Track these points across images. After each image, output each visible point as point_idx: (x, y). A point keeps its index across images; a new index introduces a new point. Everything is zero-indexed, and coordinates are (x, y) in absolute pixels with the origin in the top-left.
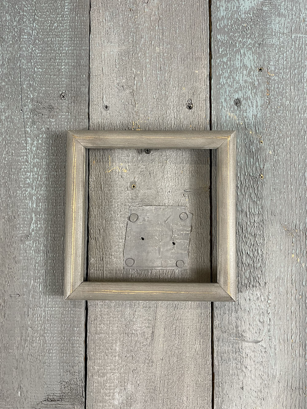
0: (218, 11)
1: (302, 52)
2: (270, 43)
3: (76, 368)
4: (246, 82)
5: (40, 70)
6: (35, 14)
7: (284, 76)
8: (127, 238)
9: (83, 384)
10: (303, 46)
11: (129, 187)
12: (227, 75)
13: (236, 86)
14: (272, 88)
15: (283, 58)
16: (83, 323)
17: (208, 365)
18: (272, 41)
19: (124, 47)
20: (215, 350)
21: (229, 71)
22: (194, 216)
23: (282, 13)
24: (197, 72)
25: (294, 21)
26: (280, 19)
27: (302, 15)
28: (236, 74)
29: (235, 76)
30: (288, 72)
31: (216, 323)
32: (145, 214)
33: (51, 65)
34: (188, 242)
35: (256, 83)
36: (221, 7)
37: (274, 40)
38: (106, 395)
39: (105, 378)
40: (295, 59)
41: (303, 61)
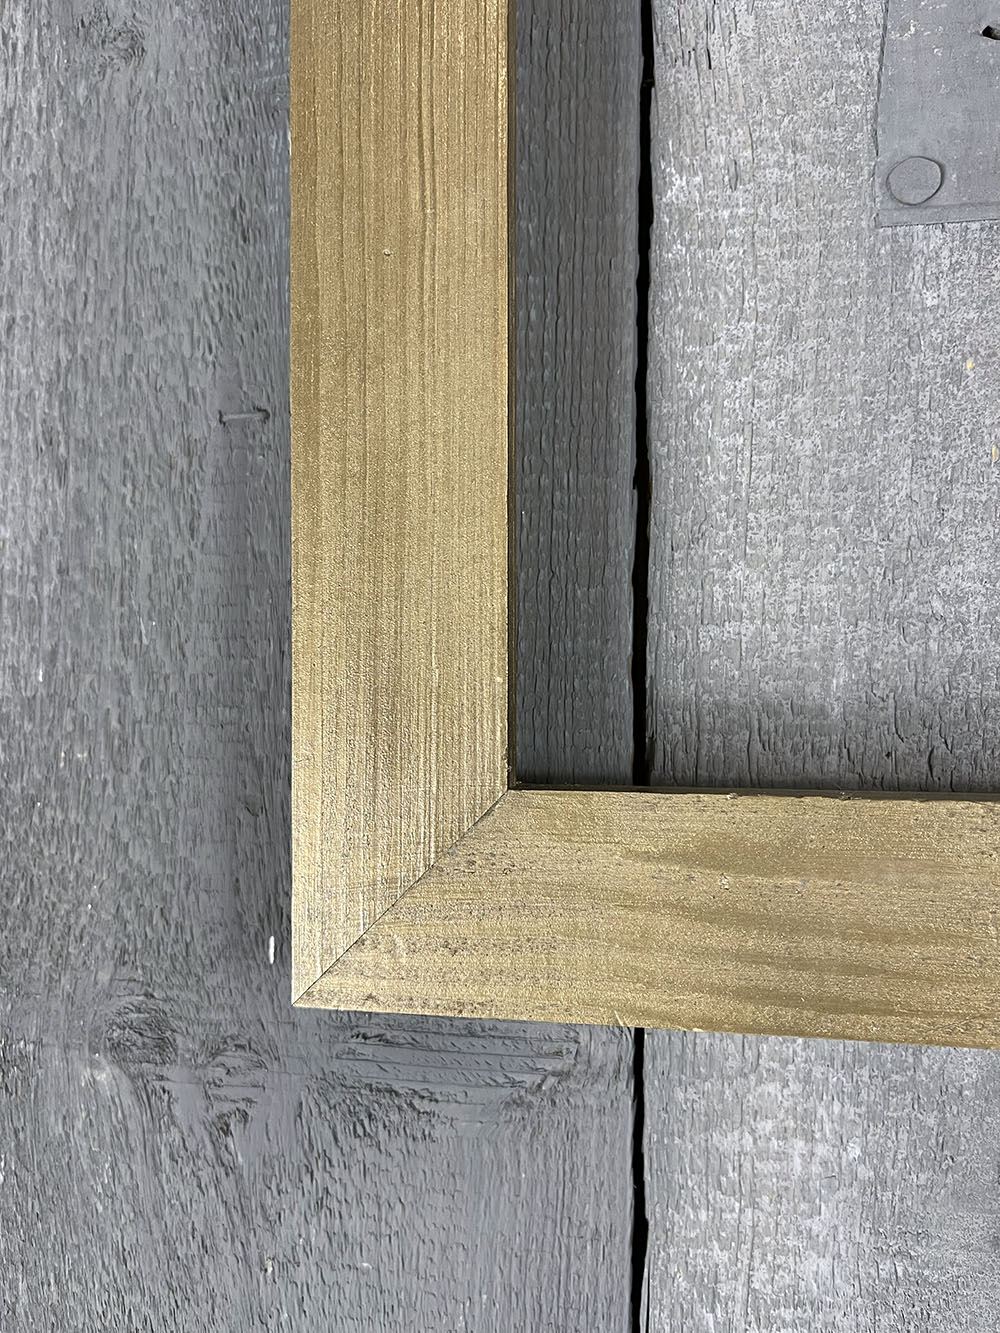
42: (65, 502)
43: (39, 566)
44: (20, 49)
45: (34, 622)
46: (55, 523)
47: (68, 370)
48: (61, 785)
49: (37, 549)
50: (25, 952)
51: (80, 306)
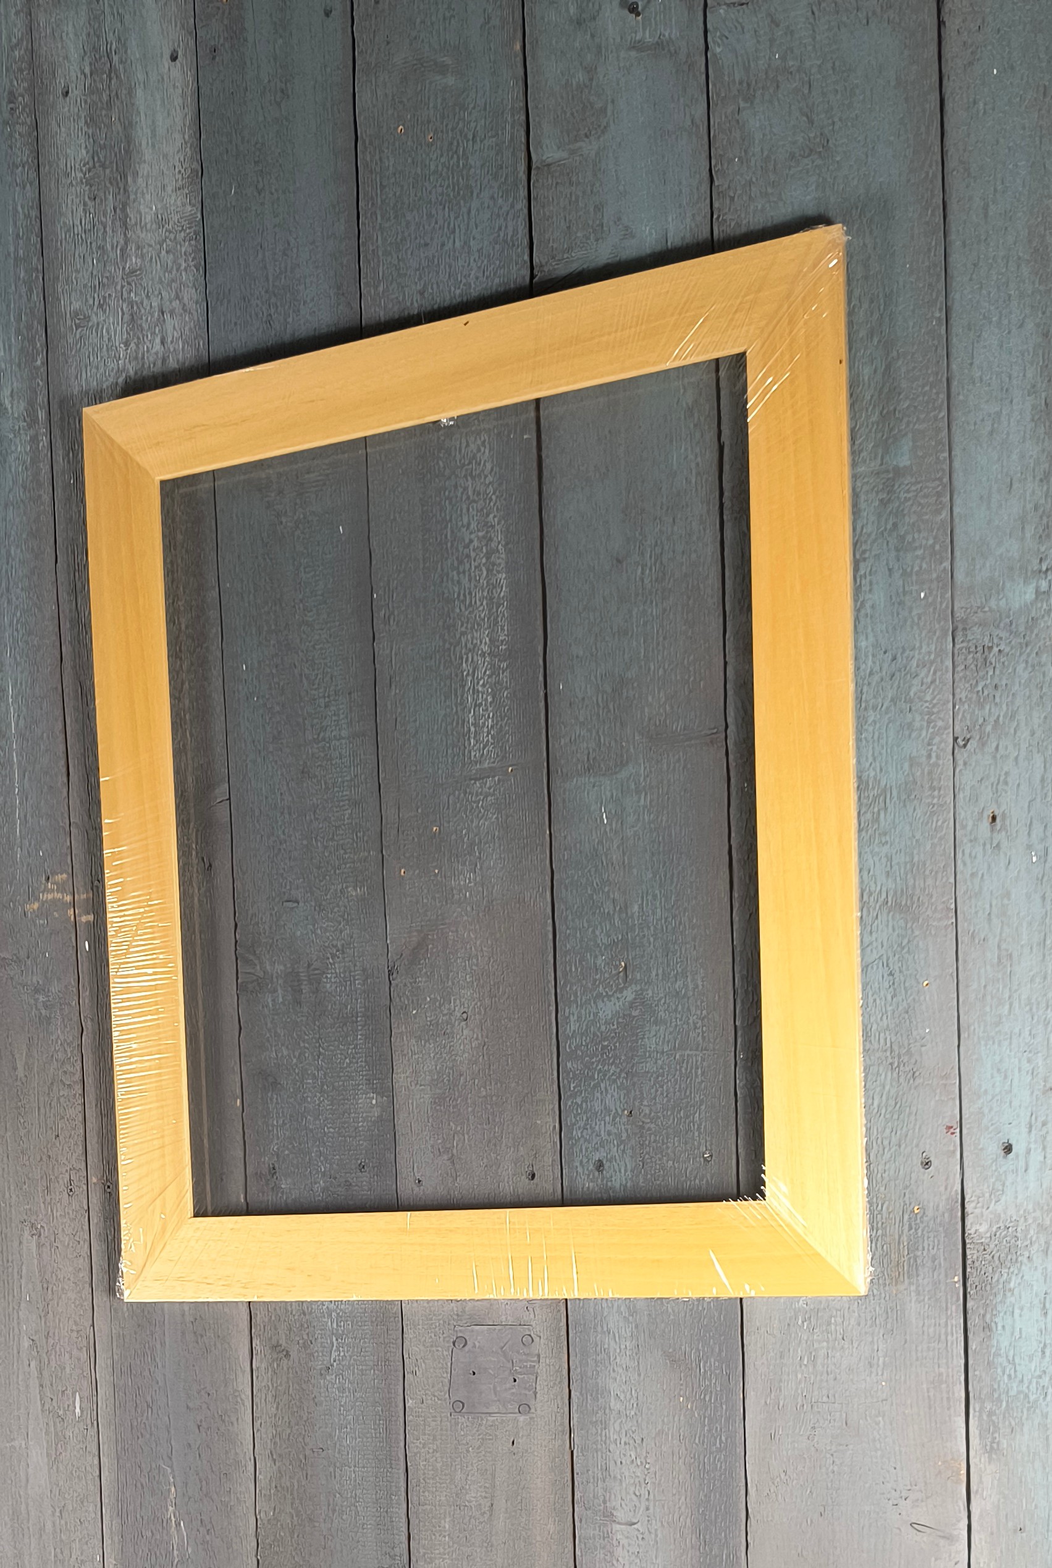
0: (567, 1024)
1: (691, 1080)
2: (643, 1071)
4: (609, 1134)
5: (331, 1130)
7: (665, 1122)
8: (453, 1372)
12: (582, 1124)
13: (595, 1140)
14: (647, 1142)
15: (662, 1094)
18: (646, 1067)
20: (577, 1535)
23: (661, 1017)
26: (658, 1028)
28: (596, 1123)
29: (593, 1125)
32: (475, 1337)
34: (535, 1377)
35: (624, 1135)
36: (571, 1016)
37: (649, 1065)
44: (259, 1351)
49: (270, 1482)
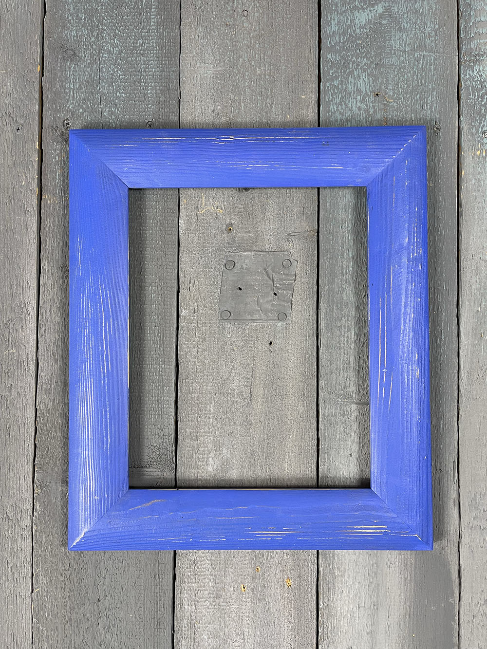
0: (329, 26)
1: (426, 73)
2: (388, 64)
3: (166, 431)
4: (360, 109)
5: (123, 95)
6: (117, 28)
7: (404, 103)
8: (223, 288)
9: (174, 449)
10: (428, 67)
11: (225, 230)
12: (338, 101)
13: (348, 113)
14: (390, 116)
16: (173, 381)
17: (312, 429)
18: (392, 61)
19: (219, 69)
20: (320, 414)
21: (340, 97)
22: (298, 263)
23: (404, 26)
24: (303, 97)
25: (418, 36)
26: (401, 34)
27: (427, 29)
28: (349, 100)
29: (347, 102)
30: (409, 97)
31: (322, 383)
32: (242, 261)
33: (135, 89)
34: (291, 292)
35: (372, 111)
36: (333, 20)
37: (394, 60)
38: (199, 460)
39: (199, 441)
40: (418, 81)
41: (427, 84)
42: (57, 368)
43: (51, 381)
44: (46, 271)
45: (50, 393)
46: (55, 372)
47: (58, 340)
48: (55, 427)
49: (50, 378)
50: (47, 463)
51: (61, 327)
